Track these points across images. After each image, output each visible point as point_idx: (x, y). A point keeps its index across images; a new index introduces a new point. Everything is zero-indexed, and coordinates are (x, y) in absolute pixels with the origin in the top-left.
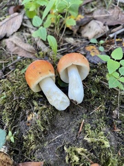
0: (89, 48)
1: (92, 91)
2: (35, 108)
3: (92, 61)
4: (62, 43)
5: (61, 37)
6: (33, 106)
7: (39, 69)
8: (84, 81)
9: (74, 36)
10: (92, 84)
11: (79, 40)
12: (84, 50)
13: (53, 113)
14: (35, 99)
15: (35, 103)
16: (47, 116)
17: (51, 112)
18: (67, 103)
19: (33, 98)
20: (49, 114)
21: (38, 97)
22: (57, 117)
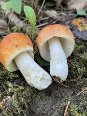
0: (76, 22)
1: (79, 70)
2: (10, 90)
3: (80, 36)
4: (41, 17)
5: (40, 10)
6: (8, 87)
7: (16, 42)
8: (69, 59)
9: (57, 8)
10: (78, 61)
11: (63, 13)
12: (70, 24)
13: (32, 95)
14: (9, 80)
15: (10, 84)
16: (24, 98)
17: (30, 94)
18: (48, 80)
19: (6, 79)
20: (27, 95)
21: (13, 77)
22: (36, 101)
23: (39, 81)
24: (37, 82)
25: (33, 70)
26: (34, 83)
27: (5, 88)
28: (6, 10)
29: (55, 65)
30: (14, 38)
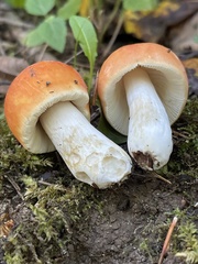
2: (28, 192)
6: (23, 187)
13: (82, 204)
14: (29, 172)
15: (29, 181)
16: (64, 211)
17: (77, 201)
18: (123, 162)
19: (21, 170)
20: (71, 203)
21: (37, 166)
22: (94, 220)
23: (100, 164)
24: (96, 166)
25: (86, 139)
26: (87, 171)
27: (17, 188)
28: (31, 48)
29: (140, 126)
30: (43, 69)
